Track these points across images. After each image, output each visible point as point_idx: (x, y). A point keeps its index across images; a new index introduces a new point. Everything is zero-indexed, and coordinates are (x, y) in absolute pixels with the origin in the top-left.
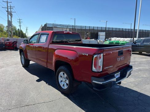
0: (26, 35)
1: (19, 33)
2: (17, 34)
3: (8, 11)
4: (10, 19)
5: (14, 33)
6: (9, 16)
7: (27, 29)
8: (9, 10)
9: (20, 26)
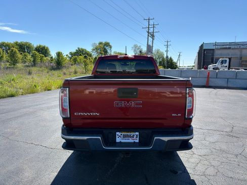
0: (178, 64)
1: (168, 62)
2: (164, 63)
3: (148, 32)
4: (150, 43)
5: (160, 62)
6: (150, 39)
7: (179, 55)
8: (151, 30)
9: (167, 51)
